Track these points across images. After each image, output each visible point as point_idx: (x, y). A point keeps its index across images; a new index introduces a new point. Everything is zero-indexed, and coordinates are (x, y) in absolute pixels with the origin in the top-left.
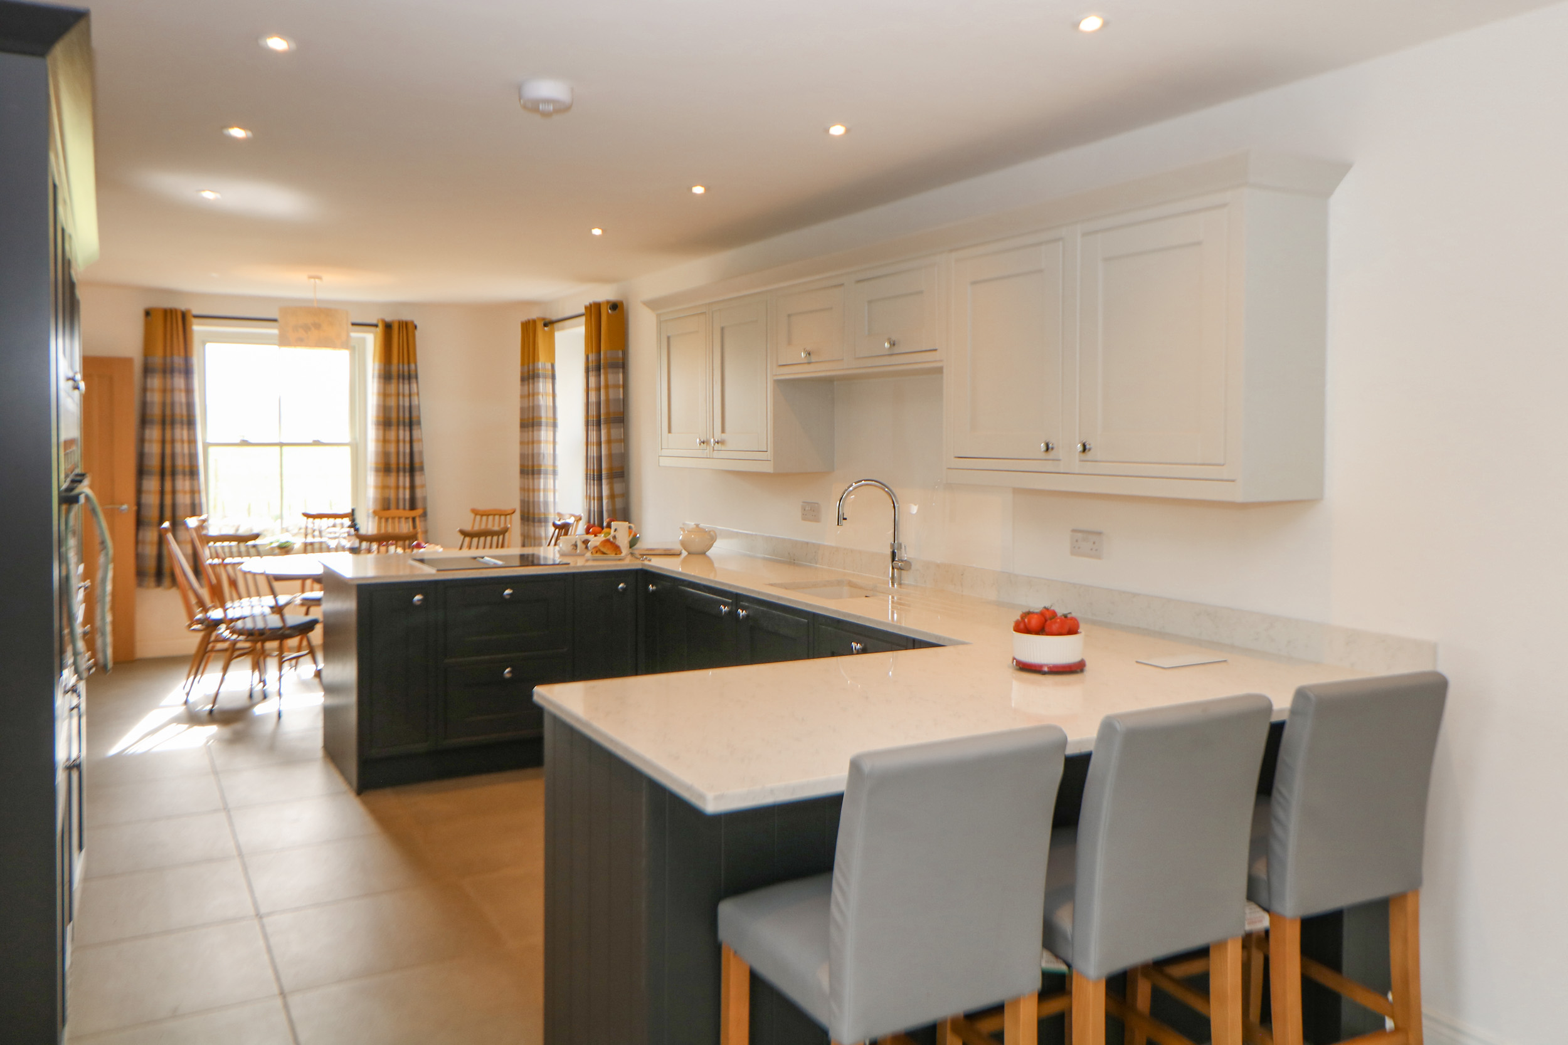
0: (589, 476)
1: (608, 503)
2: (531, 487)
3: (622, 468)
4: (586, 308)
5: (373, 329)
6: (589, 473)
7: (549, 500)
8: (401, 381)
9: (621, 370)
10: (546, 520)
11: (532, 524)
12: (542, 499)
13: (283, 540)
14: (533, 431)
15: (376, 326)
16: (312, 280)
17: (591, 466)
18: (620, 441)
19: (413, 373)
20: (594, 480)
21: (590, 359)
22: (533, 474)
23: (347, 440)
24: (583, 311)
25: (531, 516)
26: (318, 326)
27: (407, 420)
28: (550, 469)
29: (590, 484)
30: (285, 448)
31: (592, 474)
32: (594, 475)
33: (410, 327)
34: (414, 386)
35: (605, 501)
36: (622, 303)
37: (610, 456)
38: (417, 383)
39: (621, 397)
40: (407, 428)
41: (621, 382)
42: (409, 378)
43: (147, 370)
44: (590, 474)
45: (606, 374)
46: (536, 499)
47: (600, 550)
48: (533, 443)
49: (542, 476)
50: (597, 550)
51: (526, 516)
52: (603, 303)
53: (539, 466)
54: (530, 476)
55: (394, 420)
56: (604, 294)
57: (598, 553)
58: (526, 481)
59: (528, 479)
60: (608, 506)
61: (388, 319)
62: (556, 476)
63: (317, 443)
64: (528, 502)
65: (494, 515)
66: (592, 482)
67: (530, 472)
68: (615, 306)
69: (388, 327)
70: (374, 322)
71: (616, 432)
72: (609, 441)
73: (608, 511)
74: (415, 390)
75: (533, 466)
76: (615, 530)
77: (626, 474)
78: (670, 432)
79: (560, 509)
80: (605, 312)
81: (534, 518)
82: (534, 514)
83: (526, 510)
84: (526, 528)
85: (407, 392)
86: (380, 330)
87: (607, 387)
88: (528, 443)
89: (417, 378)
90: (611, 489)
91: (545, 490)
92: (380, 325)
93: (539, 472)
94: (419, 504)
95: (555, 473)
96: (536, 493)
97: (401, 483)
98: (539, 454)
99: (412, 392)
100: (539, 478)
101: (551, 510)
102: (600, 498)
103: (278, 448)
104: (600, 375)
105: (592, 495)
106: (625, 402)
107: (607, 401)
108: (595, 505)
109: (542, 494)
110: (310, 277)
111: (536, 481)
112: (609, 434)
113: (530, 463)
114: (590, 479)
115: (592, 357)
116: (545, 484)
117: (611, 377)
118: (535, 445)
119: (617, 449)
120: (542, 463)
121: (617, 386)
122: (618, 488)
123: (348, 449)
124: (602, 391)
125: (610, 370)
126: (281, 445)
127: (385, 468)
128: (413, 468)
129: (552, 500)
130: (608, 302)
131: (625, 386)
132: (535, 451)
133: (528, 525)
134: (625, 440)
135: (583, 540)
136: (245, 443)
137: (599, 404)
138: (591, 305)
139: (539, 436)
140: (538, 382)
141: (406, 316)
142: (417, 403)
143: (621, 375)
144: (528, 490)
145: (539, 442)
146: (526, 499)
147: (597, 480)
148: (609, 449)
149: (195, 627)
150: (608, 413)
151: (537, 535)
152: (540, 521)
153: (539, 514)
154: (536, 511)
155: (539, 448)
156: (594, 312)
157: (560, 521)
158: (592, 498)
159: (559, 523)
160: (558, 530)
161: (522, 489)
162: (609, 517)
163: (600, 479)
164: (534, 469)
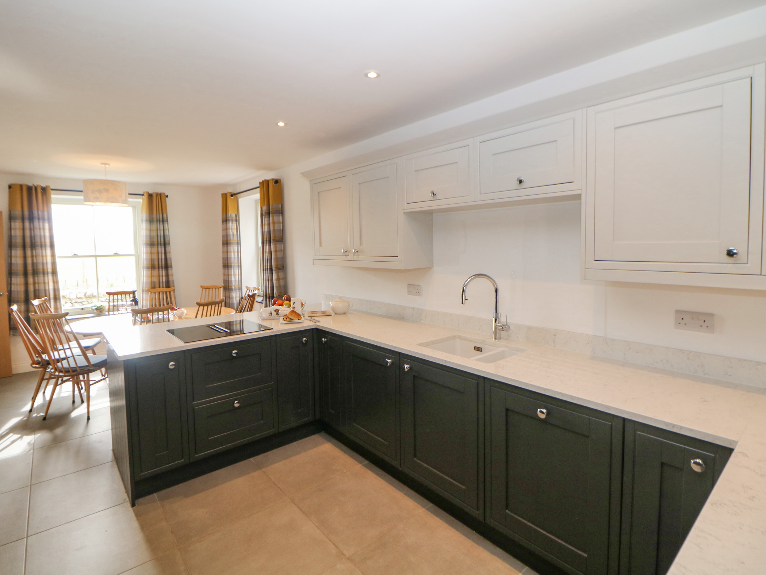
0: (265, 269)
1: (276, 283)
2: (228, 274)
3: (283, 264)
4: (260, 183)
5: (141, 196)
6: (265, 267)
8: (158, 223)
9: (281, 214)
10: (235, 289)
11: (229, 291)
12: (233, 279)
13: (99, 305)
14: (228, 247)
15: (143, 195)
16: (103, 165)
17: (266, 264)
18: (281, 251)
19: (165, 218)
20: (268, 271)
21: (263, 209)
23: (133, 253)
24: (258, 185)
26: (107, 190)
27: (162, 242)
28: (237, 264)
29: (266, 273)
30: (98, 258)
31: (267, 268)
32: (268, 268)
33: (163, 196)
34: (166, 225)
35: (274, 282)
36: (280, 180)
37: (276, 259)
38: (168, 224)
39: (281, 228)
40: (163, 247)
41: (281, 221)
42: (163, 221)
43: (11, 218)
44: (266, 268)
45: (273, 216)
46: (231, 279)
47: (288, 317)
48: (228, 252)
49: (233, 268)
50: (286, 317)
51: (226, 288)
52: (270, 180)
53: (231, 263)
54: (227, 268)
55: (156, 243)
56: (270, 176)
57: (288, 319)
58: (225, 271)
61: (151, 192)
63: (116, 255)
64: (227, 281)
65: (213, 288)
66: (267, 272)
67: (227, 266)
68: (276, 181)
69: (150, 196)
70: (142, 193)
71: (279, 246)
72: (276, 251)
73: (276, 287)
74: (167, 228)
76: (294, 303)
77: (284, 268)
78: (321, 245)
80: (271, 185)
81: (229, 288)
82: (229, 286)
83: (226, 285)
85: (162, 228)
86: (145, 197)
87: (274, 223)
88: (226, 252)
89: (167, 221)
90: (278, 275)
91: (234, 275)
92: (145, 195)
93: (231, 266)
94: (171, 284)
95: (240, 266)
96: (230, 277)
97: (161, 274)
98: (230, 258)
99: (165, 228)
100: (231, 269)
102: (272, 280)
103: (94, 258)
104: (270, 217)
105: (267, 279)
106: (283, 231)
107: (274, 230)
108: (269, 284)
109: (233, 277)
110: (102, 164)
111: (229, 271)
112: (275, 247)
113: (227, 262)
114: (266, 271)
115: (265, 208)
116: (235, 272)
117: (276, 218)
119: (280, 255)
120: (233, 262)
121: (279, 223)
122: (281, 275)
123: (133, 258)
124: (271, 225)
125: (275, 215)
126: (96, 256)
127: (152, 266)
128: (167, 266)
130: (273, 179)
131: (283, 223)
133: (227, 292)
134: (284, 250)
135: (275, 310)
136: (75, 256)
137: (269, 232)
138: (263, 181)
139: (231, 249)
140: (229, 223)
141: (160, 191)
142: (168, 234)
143: (281, 217)
144: (226, 275)
145: (231, 252)
146: (226, 279)
148: (276, 255)
149: (34, 366)
150: (275, 237)
152: (232, 289)
153: (232, 286)
155: (231, 255)
156: (265, 185)
157: (251, 293)
158: (267, 280)
159: (250, 294)
160: (250, 298)
161: (224, 275)
162: (277, 290)
163: (271, 270)
164: (229, 265)
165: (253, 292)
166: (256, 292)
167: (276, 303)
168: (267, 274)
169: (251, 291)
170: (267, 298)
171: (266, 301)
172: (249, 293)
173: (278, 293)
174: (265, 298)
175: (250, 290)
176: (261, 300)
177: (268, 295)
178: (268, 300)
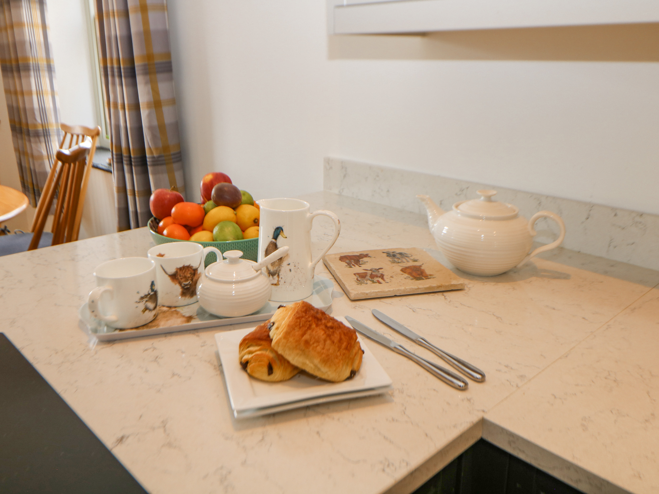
0: (109, 70)
1: (149, 116)
2: (18, 89)
3: (168, 55)
6: (109, 65)
7: (47, 106)
10: (46, 134)
11: (26, 138)
12: (36, 105)
14: (10, 10)
17: (112, 53)
20: (120, 76)
22: (19, 71)
25: (24, 127)
28: (43, 64)
29: (114, 84)
31: (116, 66)
32: (119, 68)
35: (144, 113)
37: (146, 36)
44: (112, 68)
46: (27, 106)
47: (282, 359)
48: (12, 27)
49: (32, 73)
51: (17, 126)
53: (26, 59)
54: (16, 74)
58: (11, 81)
59: (13, 77)
60: (150, 121)
62: (53, 74)
64: (18, 109)
66: (117, 80)
67: (14, 69)
73: (151, 128)
75: (17, 60)
79: (65, 119)
81: (28, 131)
82: (27, 124)
83: (17, 119)
84: (20, 142)
88: (6, 29)
90: (155, 92)
91: (40, 93)
93: (27, 68)
95: (50, 69)
96: (26, 98)
98: (23, 43)
100: (29, 76)
101: (52, 119)
102: (136, 107)
105: (119, 101)
108: (125, 118)
109: (35, 97)
111: (23, 80)
113: (13, 56)
114: (113, 76)
116: (39, 85)
118: (16, 30)
119: (156, 21)
120: (29, 54)
129: (51, 105)
132: (17, 38)
133: (22, 139)
139: (20, 16)
144: (16, 93)
145: (21, 24)
146: (15, 105)
147: (125, 77)
151: (35, 153)
152: (37, 135)
153: (35, 126)
154: (30, 122)
155: (22, 33)
157: (70, 147)
158: (120, 107)
159: (66, 152)
160: (67, 165)
161: (8, 91)
162: (154, 137)
163: (132, 74)
164: (20, 62)
165: (77, 143)
166: (87, 143)
167: (169, 214)
168: (118, 88)
169: (75, 137)
170: (122, 162)
171: (121, 170)
172: (61, 147)
173: (157, 149)
174: (117, 162)
175: (72, 136)
176: (108, 161)
177: (125, 154)
178: (126, 167)
